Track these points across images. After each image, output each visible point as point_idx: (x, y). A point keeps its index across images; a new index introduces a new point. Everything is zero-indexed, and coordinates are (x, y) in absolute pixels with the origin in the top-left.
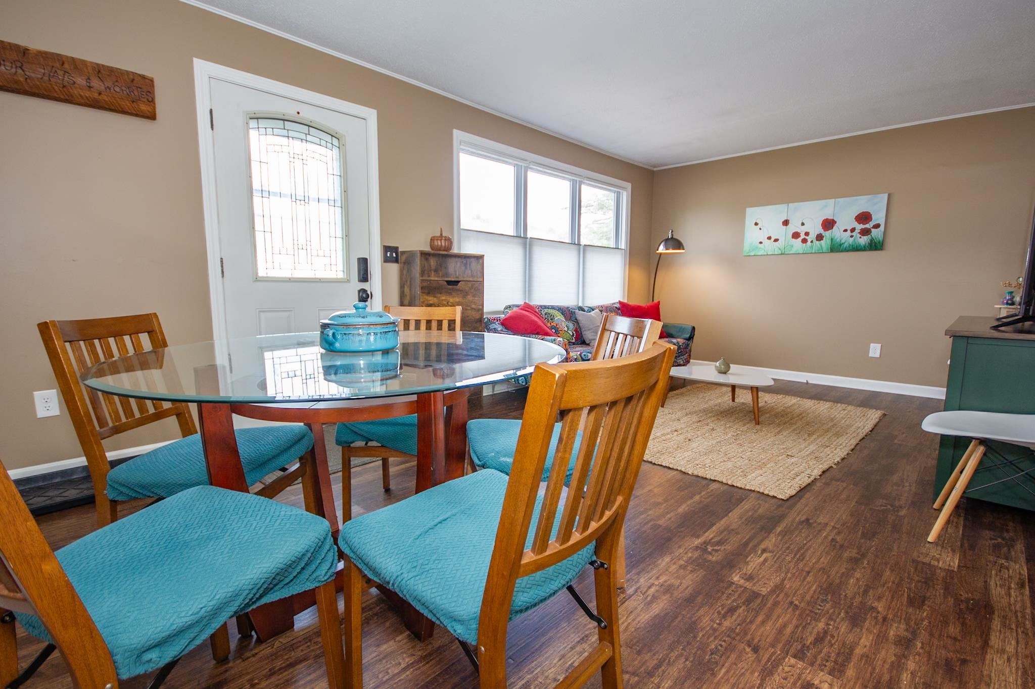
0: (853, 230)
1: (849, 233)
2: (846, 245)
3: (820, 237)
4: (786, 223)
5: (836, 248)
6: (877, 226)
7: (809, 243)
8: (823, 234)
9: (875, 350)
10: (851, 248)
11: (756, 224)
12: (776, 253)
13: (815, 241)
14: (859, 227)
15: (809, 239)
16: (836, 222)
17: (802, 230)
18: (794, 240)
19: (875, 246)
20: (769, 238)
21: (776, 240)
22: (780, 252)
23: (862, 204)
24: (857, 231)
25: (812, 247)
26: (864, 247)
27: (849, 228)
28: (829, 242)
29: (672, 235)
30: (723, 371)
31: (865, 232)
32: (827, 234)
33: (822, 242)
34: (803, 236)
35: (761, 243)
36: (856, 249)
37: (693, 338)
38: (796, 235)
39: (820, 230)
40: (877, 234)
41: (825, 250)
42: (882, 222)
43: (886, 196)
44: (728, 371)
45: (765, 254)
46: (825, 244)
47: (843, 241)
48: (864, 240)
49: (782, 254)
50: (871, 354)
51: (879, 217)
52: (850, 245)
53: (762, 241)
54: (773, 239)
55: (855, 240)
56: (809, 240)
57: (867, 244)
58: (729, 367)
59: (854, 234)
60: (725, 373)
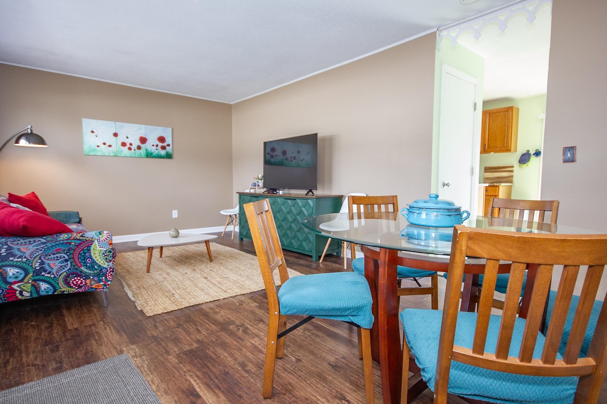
0: (157, 146)
1: (155, 147)
2: (154, 154)
3: (139, 148)
4: (116, 135)
5: (149, 155)
6: (169, 145)
7: (133, 150)
8: (141, 146)
9: (175, 214)
10: (157, 156)
11: (93, 132)
12: (111, 155)
13: (136, 149)
14: (160, 144)
15: (133, 147)
16: (147, 140)
17: (128, 142)
18: (122, 147)
19: (169, 156)
20: (104, 144)
21: (110, 146)
22: (114, 155)
23: (160, 131)
24: (159, 146)
25: (135, 153)
26: (164, 156)
27: (155, 144)
28: (145, 151)
29: (31, 130)
30: (175, 236)
31: (163, 148)
32: (143, 146)
33: (141, 151)
34: (128, 146)
35: (98, 146)
36: (160, 157)
37: (81, 221)
38: (124, 144)
39: (139, 143)
40: (169, 149)
41: (143, 156)
42: (171, 143)
43: (171, 129)
44: (179, 235)
45: (103, 155)
46: (142, 152)
47: (152, 152)
48: (163, 152)
49: (115, 156)
50: (174, 217)
51: (169, 140)
52: (156, 155)
53: (99, 145)
54: (107, 145)
55: (158, 151)
56: (133, 149)
57: (165, 155)
58: (178, 232)
59: (158, 148)
60: (176, 237)
